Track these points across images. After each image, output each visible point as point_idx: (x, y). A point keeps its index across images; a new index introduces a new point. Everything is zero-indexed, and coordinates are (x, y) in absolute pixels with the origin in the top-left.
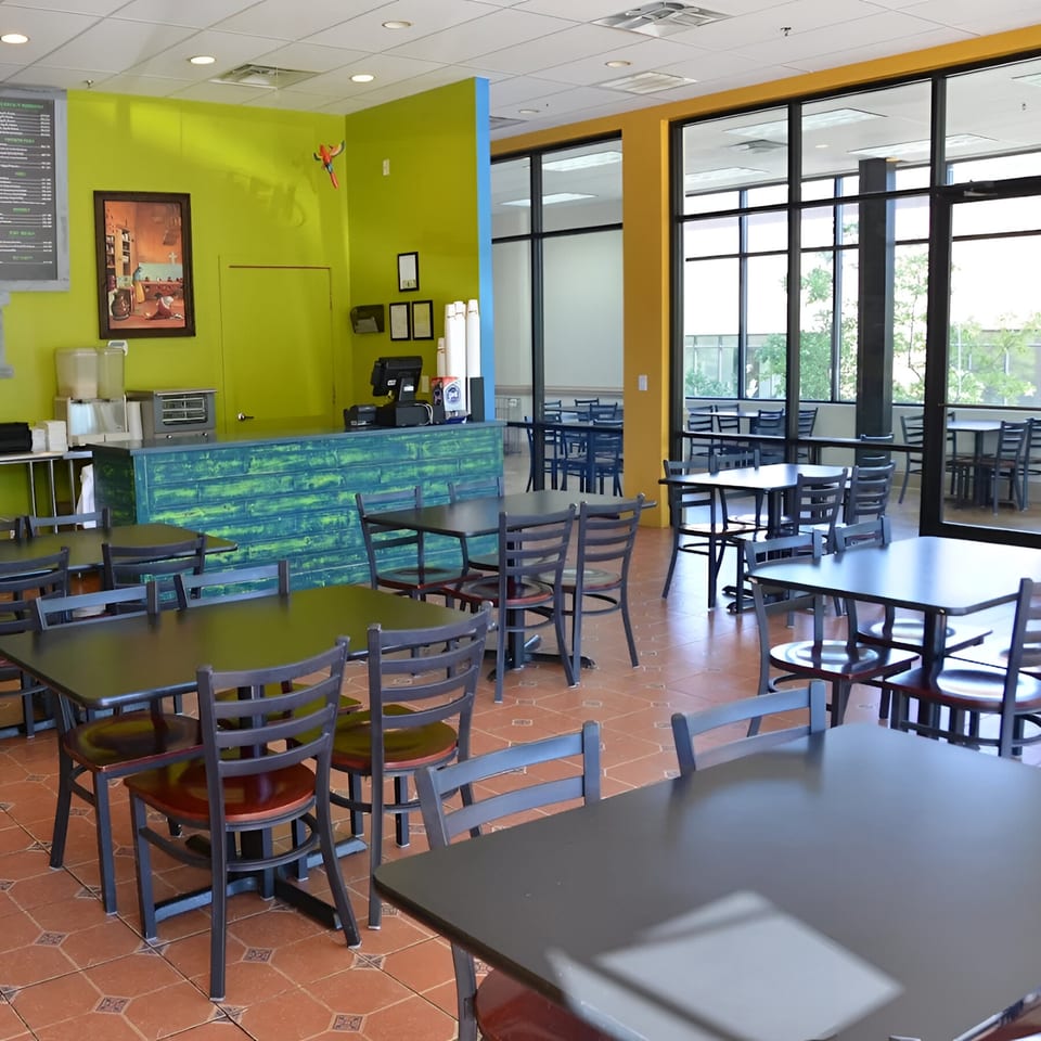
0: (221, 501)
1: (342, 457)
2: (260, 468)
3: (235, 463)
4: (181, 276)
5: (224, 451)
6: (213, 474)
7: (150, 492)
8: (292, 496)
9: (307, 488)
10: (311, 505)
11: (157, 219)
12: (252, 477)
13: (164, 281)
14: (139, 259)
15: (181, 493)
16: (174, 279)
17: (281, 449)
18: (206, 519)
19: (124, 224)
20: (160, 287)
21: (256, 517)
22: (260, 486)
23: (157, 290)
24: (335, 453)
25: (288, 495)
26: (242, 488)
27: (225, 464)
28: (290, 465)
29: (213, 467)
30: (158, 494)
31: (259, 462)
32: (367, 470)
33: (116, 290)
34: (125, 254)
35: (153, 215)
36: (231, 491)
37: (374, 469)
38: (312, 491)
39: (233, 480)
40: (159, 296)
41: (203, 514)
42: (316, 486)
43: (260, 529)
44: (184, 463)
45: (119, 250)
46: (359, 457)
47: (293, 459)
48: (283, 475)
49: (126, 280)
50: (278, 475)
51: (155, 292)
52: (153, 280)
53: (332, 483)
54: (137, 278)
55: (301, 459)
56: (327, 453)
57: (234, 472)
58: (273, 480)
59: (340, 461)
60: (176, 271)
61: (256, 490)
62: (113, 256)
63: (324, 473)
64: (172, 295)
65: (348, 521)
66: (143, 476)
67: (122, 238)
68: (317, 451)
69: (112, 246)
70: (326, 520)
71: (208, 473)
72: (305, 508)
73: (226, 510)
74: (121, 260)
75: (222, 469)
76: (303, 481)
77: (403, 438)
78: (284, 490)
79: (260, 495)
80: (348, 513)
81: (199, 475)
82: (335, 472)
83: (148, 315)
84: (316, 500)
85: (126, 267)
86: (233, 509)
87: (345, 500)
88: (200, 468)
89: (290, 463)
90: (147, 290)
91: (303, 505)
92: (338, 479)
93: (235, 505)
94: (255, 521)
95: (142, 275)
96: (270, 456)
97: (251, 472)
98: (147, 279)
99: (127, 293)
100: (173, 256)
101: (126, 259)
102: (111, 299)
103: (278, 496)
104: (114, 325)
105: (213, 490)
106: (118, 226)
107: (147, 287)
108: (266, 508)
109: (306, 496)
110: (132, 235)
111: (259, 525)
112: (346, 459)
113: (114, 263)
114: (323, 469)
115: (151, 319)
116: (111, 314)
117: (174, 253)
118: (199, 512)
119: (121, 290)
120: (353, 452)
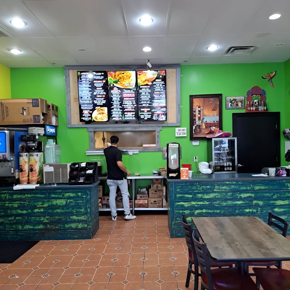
0: (202, 200)
1: (255, 187)
2: (219, 189)
3: (208, 187)
4: (218, 120)
5: (204, 182)
6: (199, 190)
7: (175, 194)
8: (232, 200)
9: (239, 198)
10: (240, 204)
11: (210, 103)
12: (215, 192)
13: (212, 122)
14: (204, 115)
15: (187, 196)
16: (216, 121)
17: (228, 183)
18: (196, 206)
19: (199, 105)
20: (211, 124)
21: (216, 207)
22: (218, 196)
23: (210, 125)
24: (252, 186)
25: (230, 199)
26: (212, 196)
27: (204, 187)
28: (231, 189)
29: (200, 187)
30: (178, 195)
31: (218, 187)
32: (267, 193)
33: (196, 125)
34: (199, 114)
35: (209, 101)
36: (206, 197)
37: (270, 193)
38: (241, 199)
39: (207, 193)
40: (210, 127)
41: (195, 204)
42: (243, 197)
43: (218, 211)
44: (188, 185)
45: (197, 112)
46: (263, 187)
47: (233, 187)
48: (229, 192)
49: (199, 122)
50: (226, 192)
51: (208, 125)
52: (208, 122)
53: (250, 197)
54: (203, 121)
55: (237, 187)
56: (248, 185)
57: (208, 190)
58: (224, 194)
59: (254, 188)
60: (217, 119)
61: (217, 197)
62: (195, 115)
63: (247, 193)
64: (215, 126)
65: (257, 211)
66: (173, 189)
67: (198, 109)
68: (244, 184)
69: (195, 112)
70: (247, 210)
71: (198, 190)
72: (238, 205)
73: (204, 203)
74: (197, 115)
75: (203, 189)
76: (237, 195)
77: (284, 181)
78: (229, 198)
79: (219, 199)
80: (257, 209)
81: (194, 190)
82: (251, 193)
83: (206, 133)
84: (242, 202)
85: (199, 118)
86: (207, 203)
87: (255, 203)
88: (194, 188)
89: (232, 188)
90: (206, 125)
91: (238, 204)
92: (253, 195)
93: (207, 202)
94: (217, 208)
95: (205, 120)
96: (223, 185)
97: (215, 190)
98: (206, 122)
99: (199, 126)
100: (216, 114)
101: (199, 116)
102: (194, 128)
103: (226, 200)
104: (195, 136)
105: (200, 196)
106: (197, 106)
107: (206, 124)
108: (221, 204)
109: (239, 201)
110: (202, 108)
111: (218, 210)
112: (257, 188)
113: (195, 117)
114: (246, 191)
115: (207, 134)
116: (194, 132)
117: (216, 113)
118: (193, 203)
119: (197, 125)
120: (260, 186)
